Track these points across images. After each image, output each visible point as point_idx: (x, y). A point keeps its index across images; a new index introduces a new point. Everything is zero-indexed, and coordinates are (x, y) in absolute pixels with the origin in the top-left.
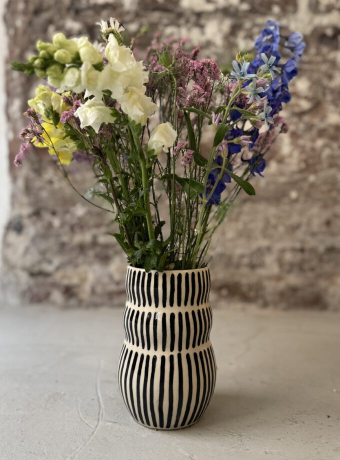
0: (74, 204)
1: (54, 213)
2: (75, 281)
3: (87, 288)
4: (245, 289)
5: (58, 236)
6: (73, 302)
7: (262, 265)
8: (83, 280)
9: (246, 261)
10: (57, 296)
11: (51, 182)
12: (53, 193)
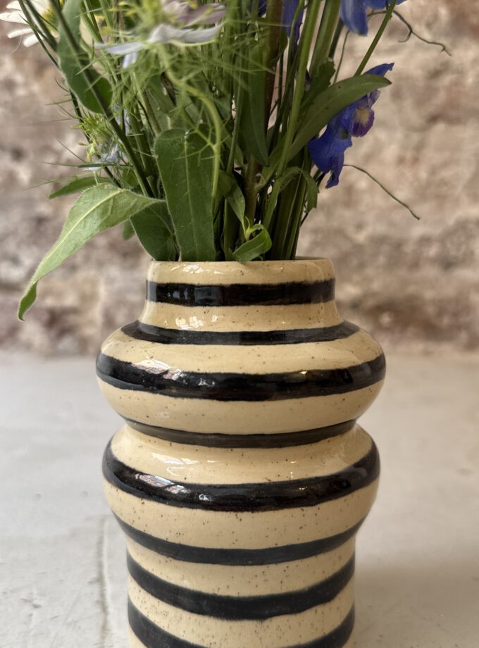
0: (60, 135)
1: (18, 154)
2: (70, 300)
3: (96, 313)
4: (431, 310)
5: (29, 203)
6: (67, 343)
7: (467, 260)
8: (88, 298)
9: (433, 251)
10: (32, 331)
11: (9, 85)
12: (14, 110)
